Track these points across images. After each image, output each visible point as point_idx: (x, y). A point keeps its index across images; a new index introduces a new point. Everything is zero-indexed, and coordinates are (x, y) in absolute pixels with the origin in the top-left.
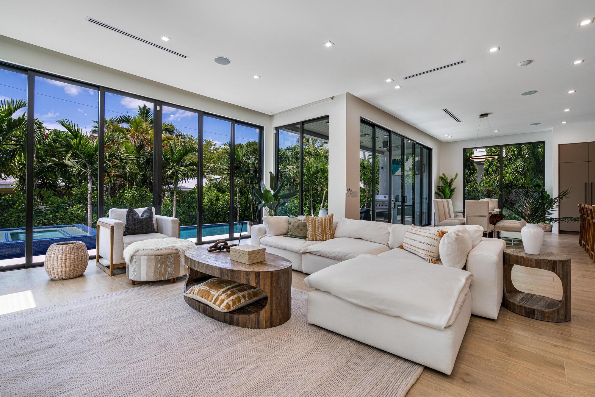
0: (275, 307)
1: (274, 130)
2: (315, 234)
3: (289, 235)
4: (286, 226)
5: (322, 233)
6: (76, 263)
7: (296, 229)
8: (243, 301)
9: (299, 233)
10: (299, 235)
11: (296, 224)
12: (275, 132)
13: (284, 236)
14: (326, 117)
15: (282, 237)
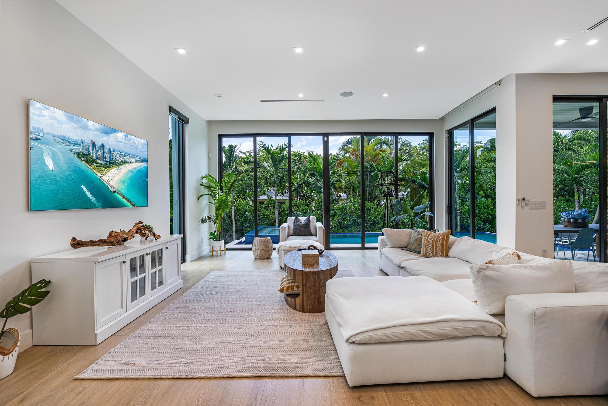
0: (306, 298)
1: (445, 133)
2: (426, 250)
3: (408, 249)
4: (406, 239)
5: (433, 250)
6: (264, 250)
7: (413, 244)
8: (296, 289)
9: (416, 248)
10: (416, 250)
11: (415, 238)
12: (447, 135)
13: (401, 249)
14: (493, 110)
15: (399, 250)
